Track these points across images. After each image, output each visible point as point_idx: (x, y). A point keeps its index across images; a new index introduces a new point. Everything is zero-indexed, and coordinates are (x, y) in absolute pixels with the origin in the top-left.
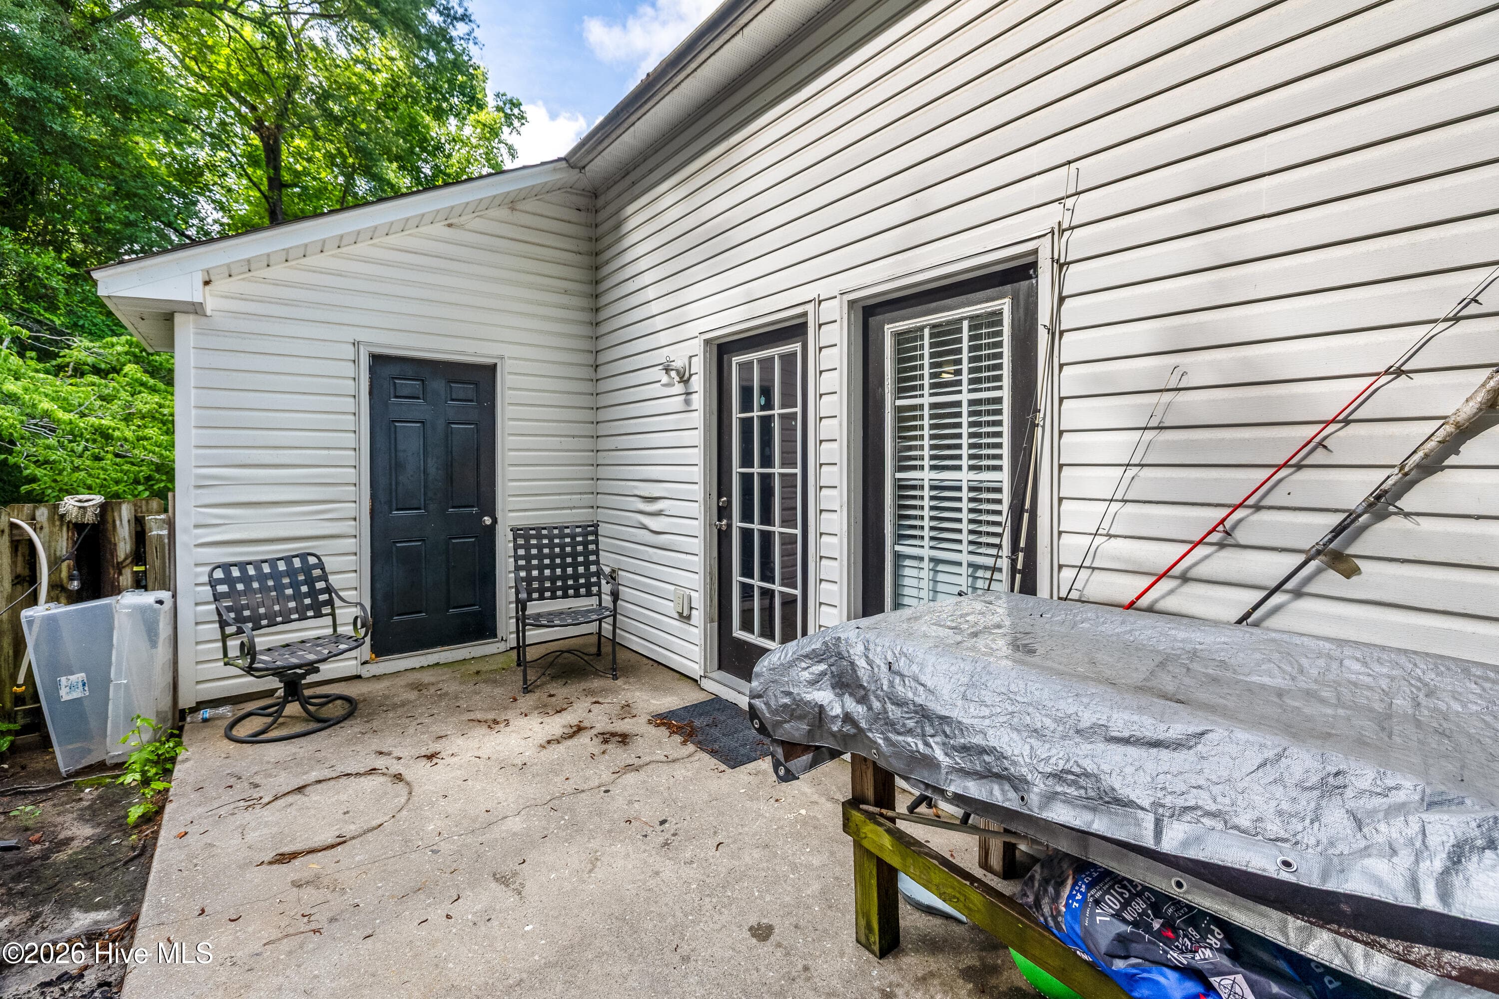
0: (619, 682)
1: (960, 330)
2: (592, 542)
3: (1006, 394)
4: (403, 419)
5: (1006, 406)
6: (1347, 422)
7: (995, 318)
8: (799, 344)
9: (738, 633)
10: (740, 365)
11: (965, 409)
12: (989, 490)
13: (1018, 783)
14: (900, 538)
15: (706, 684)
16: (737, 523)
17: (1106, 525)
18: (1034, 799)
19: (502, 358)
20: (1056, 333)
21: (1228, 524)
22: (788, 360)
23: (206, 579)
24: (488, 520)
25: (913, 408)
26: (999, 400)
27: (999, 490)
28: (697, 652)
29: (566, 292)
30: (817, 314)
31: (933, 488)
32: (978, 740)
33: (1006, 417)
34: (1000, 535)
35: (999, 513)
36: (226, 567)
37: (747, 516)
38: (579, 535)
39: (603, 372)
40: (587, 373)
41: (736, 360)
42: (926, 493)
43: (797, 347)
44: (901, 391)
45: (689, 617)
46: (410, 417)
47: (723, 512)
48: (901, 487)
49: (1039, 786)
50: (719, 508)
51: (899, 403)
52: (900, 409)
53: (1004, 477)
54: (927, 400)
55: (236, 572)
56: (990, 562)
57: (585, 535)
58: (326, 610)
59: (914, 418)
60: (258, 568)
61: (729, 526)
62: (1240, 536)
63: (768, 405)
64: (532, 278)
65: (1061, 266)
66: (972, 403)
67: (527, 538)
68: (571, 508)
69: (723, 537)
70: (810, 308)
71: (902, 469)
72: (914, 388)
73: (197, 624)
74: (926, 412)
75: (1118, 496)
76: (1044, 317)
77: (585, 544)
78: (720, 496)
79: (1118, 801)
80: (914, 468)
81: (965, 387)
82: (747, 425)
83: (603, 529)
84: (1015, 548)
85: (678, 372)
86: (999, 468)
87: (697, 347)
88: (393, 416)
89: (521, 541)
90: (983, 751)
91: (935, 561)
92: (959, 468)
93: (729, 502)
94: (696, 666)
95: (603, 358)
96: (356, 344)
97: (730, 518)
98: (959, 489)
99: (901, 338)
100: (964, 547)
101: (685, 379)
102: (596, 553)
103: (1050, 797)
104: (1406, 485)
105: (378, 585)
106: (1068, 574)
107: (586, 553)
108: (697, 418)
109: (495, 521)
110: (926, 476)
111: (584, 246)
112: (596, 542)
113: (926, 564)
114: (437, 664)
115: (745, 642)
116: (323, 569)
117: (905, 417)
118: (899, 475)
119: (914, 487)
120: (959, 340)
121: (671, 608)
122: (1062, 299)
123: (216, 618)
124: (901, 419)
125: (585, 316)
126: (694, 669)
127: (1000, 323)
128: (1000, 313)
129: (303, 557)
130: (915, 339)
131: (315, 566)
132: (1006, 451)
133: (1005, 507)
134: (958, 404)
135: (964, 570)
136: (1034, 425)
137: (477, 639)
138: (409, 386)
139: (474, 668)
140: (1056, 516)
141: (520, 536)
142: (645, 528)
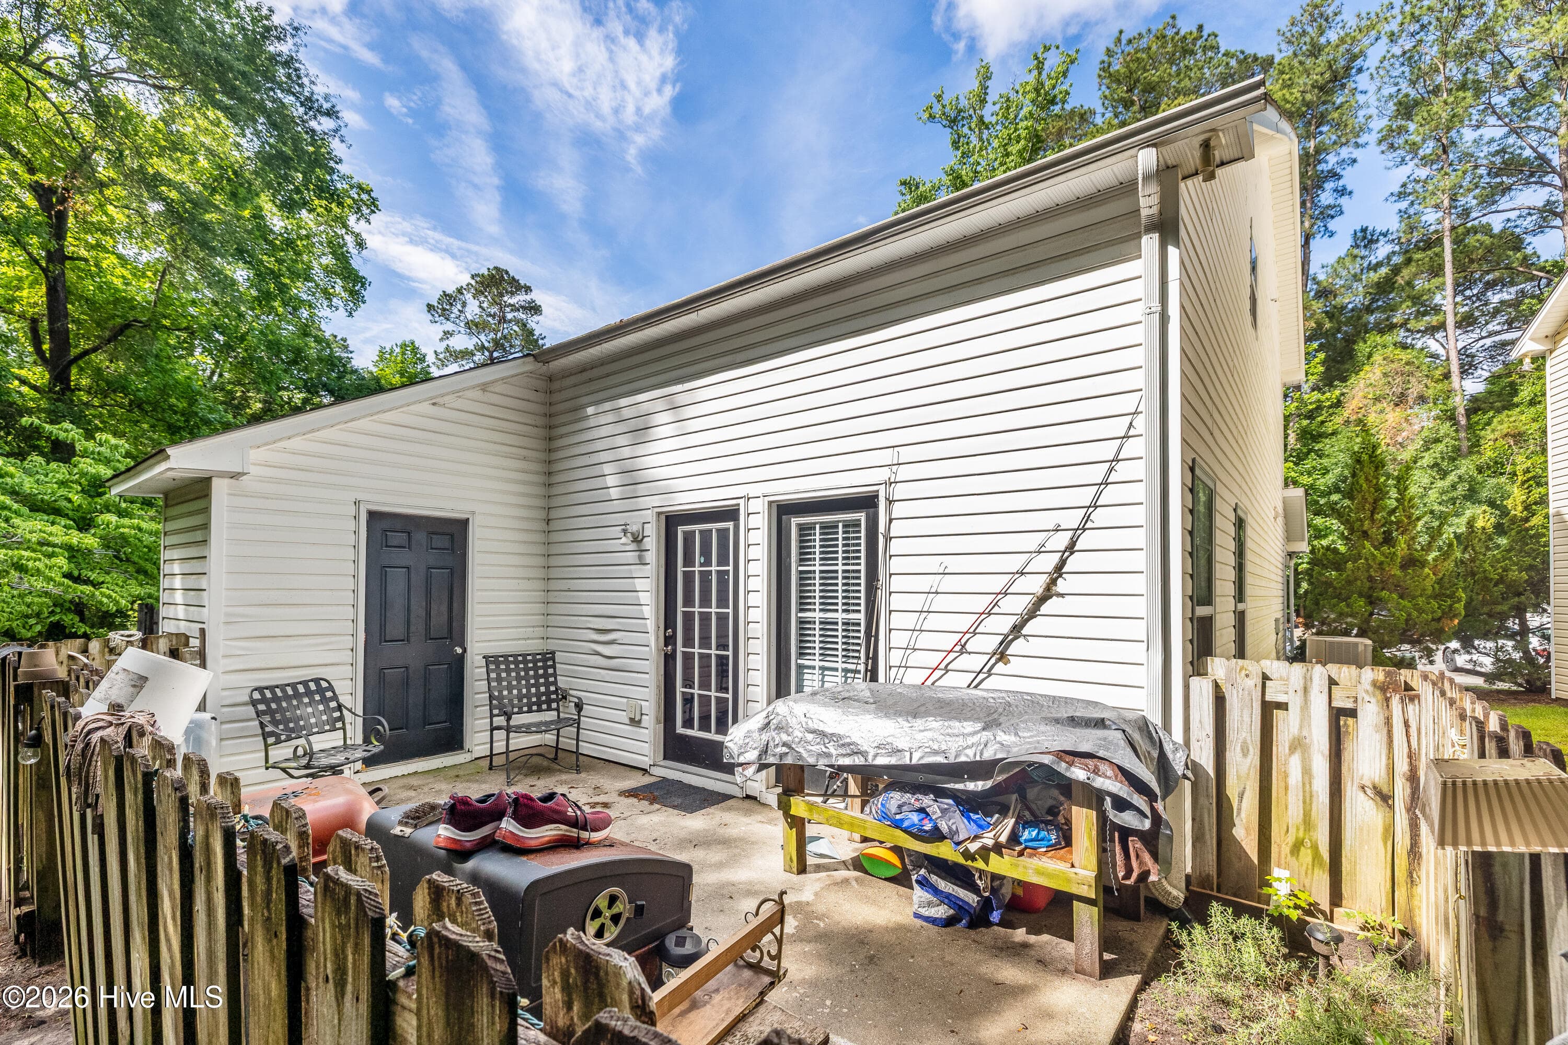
0: (583, 775)
1: (837, 527)
2: (550, 667)
3: (862, 568)
4: (392, 564)
5: (863, 575)
6: (1006, 594)
7: (857, 524)
8: (731, 524)
9: (680, 730)
10: (685, 533)
11: (840, 575)
12: (854, 624)
13: (863, 754)
14: (801, 655)
15: (654, 771)
16: (680, 649)
17: (912, 643)
18: (870, 758)
19: (473, 513)
20: (888, 539)
21: (963, 641)
22: (723, 534)
23: (247, 699)
24: (459, 650)
25: (809, 572)
26: (859, 571)
27: (859, 624)
28: (646, 748)
29: (525, 458)
30: (746, 506)
31: (821, 623)
32: (848, 740)
33: (863, 581)
34: (859, 651)
35: (859, 638)
36: (260, 689)
37: (688, 642)
38: (539, 660)
39: (555, 525)
40: (543, 526)
41: (681, 529)
42: (817, 626)
43: (730, 525)
44: (801, 561)
45: (640, 721)
46: (398, 563)
47: (669, 640)
48: (801, 622)
49: (872, 752)
50: (666, 637)
51: (801, 568)
52: (801, 572)
53: (861, 617)
54: (817, 568)
55: (268, 694)
56: (853, 667)
57: (545, 660)
58: (339, 725)
59: (810, 578)
60: (284, 691)
61: (674, 651)
62: (969, 647)
63: (708, 563)
64: (498, 447)
65: (890, 502)
66: (844, 571)
67: (497, 664)
68: (525, 639)
69: (669, 659)
70: (741, 502)
71: (802, 610)
72: (809, 560)
73: (221, 739)
74: (817, 575)
75: (918, 628)
76: (882, 529)
77: (545, 668)
78: (666, 629)
79: (899, 751)
80: (810, 610)
81: (840, 562)
82: (688, 577)
83: (559, 656)
84: (867, 658)
85: (632, 534)
86: (859, 611)
87: (650, 515)
88: (386, 563)
89: (492, 667)
90: (849, 744)
91: (823, 669)
92: (837, 611)
93: (675, 632)
94: (646, 759)
95: (554, 514)
96: (357, 503)
97: (675, 644)
98: (837, 623)
99: (802, 528)
100: (840, 659)
101: (638, 539)
102: (555, 675)
103: (876, 756)
104: (1024, 622)
105: (368, 705)
106: (894, 670)
107: (546, 676)
108: (650, 570)
109: (465, 650)
110: (817, 615)
111: (540, 421)
112: (554, 667)
113: (817, 671)
114: (416, 773)
115: (687, 736)
116: (334, 692)
117: (804, 577)
118: (800, 615)
119: (809, 622)
120: (837, 533)
121: (624, 717)
122: (891, 520)
123: (260, 731)
124: (801, 579)
125: (541, 479)
126: (643, 762)
127: (859, 525)
128: (859, 520)
129: (317, 681)
130: (810, 529)
131: (327, 689)
132: (862, 601)
133: (862, 634)
134: (836, 572)
135: (839, 673)
136: (877, 588)
137: (447, 751)
138: (398, 538)
139: (454, 772)
140: (888, 639)
141: (492, 662)
142: (598, 654)
